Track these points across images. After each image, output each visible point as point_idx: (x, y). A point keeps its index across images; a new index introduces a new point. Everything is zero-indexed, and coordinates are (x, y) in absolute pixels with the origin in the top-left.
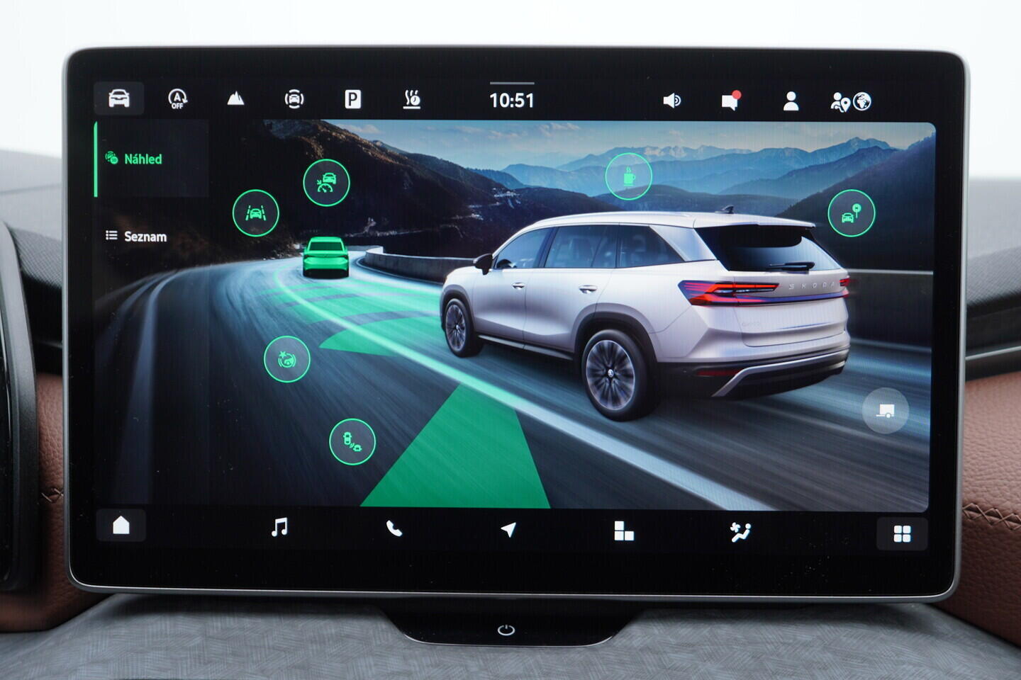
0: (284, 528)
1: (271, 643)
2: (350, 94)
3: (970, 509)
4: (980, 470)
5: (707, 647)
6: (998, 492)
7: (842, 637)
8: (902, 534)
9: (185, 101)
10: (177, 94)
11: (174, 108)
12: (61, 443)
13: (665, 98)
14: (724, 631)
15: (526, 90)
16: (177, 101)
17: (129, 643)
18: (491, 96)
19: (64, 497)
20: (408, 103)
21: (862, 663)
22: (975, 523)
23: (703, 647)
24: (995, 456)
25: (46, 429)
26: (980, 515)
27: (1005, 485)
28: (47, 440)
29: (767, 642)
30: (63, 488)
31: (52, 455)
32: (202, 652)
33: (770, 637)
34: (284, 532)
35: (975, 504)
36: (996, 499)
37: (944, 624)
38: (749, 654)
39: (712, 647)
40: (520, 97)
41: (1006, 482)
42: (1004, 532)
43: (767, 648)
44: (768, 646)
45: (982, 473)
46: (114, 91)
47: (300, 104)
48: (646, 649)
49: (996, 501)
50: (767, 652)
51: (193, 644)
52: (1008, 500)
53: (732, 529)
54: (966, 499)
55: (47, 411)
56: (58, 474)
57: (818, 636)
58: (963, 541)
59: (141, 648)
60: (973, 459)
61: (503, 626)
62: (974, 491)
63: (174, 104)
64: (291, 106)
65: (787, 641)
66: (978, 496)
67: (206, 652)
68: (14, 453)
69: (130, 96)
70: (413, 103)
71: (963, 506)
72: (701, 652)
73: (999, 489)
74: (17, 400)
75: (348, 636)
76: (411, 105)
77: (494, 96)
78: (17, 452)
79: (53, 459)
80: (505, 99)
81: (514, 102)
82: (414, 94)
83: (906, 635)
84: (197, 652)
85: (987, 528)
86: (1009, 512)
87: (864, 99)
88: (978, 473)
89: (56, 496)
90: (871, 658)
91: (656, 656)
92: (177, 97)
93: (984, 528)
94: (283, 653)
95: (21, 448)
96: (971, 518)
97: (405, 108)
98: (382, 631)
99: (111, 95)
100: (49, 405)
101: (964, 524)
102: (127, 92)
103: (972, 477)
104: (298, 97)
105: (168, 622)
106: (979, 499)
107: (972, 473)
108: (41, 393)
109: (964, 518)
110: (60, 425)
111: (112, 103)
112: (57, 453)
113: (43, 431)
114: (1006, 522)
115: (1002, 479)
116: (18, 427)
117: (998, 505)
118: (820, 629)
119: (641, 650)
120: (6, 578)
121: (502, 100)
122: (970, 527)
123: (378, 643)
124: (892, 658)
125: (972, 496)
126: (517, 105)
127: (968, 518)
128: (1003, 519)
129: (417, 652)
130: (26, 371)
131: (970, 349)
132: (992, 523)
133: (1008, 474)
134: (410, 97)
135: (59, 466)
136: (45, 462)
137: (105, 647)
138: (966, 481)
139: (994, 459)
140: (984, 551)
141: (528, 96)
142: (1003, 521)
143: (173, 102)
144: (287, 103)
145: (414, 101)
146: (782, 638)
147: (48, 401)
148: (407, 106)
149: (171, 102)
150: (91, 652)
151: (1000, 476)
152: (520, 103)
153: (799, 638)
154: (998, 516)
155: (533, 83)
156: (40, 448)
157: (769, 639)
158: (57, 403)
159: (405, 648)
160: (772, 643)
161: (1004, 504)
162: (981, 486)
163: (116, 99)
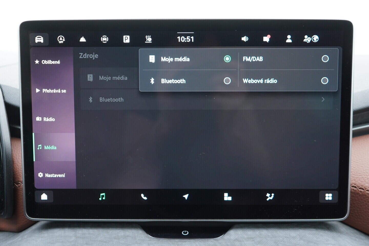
0: (104, 197)
1: (100, 239)
2: (125, 37)
3: (353, 187)
4: (357, 172)
5: (258, 239)
6: (363, 180)
7: (307, 234)
8: (329, 197)
9: (64, 40)
10: (61, 38)
11: (60, 43)
12: (21, 165)
13: (242, 38)
15: (191, 35)
16: (61, 40)
17: (48, 240)
18: (178, 38)
19: (23, 185)
20: (147, 40)
21: (314, 244)
22: (355, 192)
23: (257, 239)
24: (362, 167)
25: (15, 160)
26: (357, 189)
27: (366, 178)
28: (16, 164)
29: (280, 237)
30: (22, 182)
31: (18, 169)
32: (75, 243)
33: (281, 234)
34: (104, 198)
35: (355, 184)
36: (362, 183)
37: (343, 228)
38: (273, 241)
39: (260, 239)
40: (188, 38)
41: (366, 176)
42: (365, 195)
43: (280, 239)
44: (280, 238)
45: (357, 173)
46: (37, 37)
47: (107, 41)
48: (236, 240)
49: (362, 184)
50: (280, 241)
51: (72, 240)
52: (367, 183)
53: (267, 195)
54: (351, 183)
55: (15, 153)
56: (20, 176)
57: (298, 234)
58: (351, 198)
59: (53, 242)
60: (354, 168)
61: (184, 231)
62: (355, 180)
63: (60, 41)
64: (103, 42)
65: (286, 236)
66: (356, 182)
67: (76, 243)
68: (4, 169)
69: (43, 38)
70: (149, 41)
71: (351, 185)
72: (256, 240)
73: (364, 179)
74: (4, 150)
75: (128, 236)
76: (148, 41)
77: (179, 37)
78: (5, 169)
79: (18, 171)
80: (183, 39)
81: (186, 40)
82: (149, 37)
83: (330, 233)
84: (73, 243)
85: (359, 193)
86: (367, 188)
87: (316, 38)
88: (356, 173)
89: (20, 185)
90: (317, 243)
91: (240, 243)
92: (61, 39)
93: (358, 194)
94: (104, 243)
95: (6, 168)
96: (353, 190)
97: (146, 42)
98: (140, 234)
99: (36, 38)
100: (16, 151)
101: (351, 192)
102: (42, 37)
103: (353, 175)
104: (106, 38)
105: (62, 231)
106: (356, 183)
107: (354, 173)
108: (13, 146)
109: (351, 189)
110: (20, 158)
111: (37, 41)
112: (20, 169)
113: (14, 160)
114: (366, 191)
115: (365, 176)
116: (5, 160)
117: (363, 185)
118: (299, 231)
119: (234, 240)
120: (2, 214)
121: (182, 39)
122: (353, 193)
123: (139, 238)
124: (325, 242)
125: (354, 182)
126: (187, 41)
127: (352, 190)
128: (365, 190)
129: (153, 242)
130: (7, 139)
131: (354, 125)
132: (361, 192)
133: (367, 174)
134: (148, 38)
135: (20, 173)
136: (15, 172)
137: (40, 241)
138: (352, 176)
139: (361, 168)
140: (358, 202)
141: (191, 38)
142: (365, 191)
143: (59, 40)
144: (102, 41)
145: (149, 39)
146: (285, 235)
147: (15, 149)
148: (146, 41)
149: (58, 41)
150: (34, 243)
151: (364, 174)
152: (188, 40)
153: (291, 235)
154: (363, 189)
155: (193, 33)
156: (13, 167)
157: (281, 235)
158: (19, 150)
159: (148, 241)
160: (282, 237)
161: (365, 185)
162: (357, 178)
163: (38, 40)
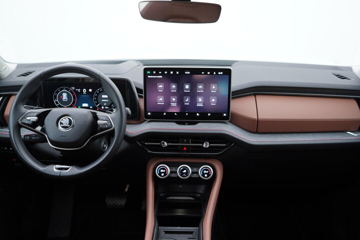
0: (165, 114)
2: (171, 72)
8: (225, 115)
14: (207, 124)
16: (154, 72)
18: (185, 72)
20: (177, 73)
37: (229, 123)
48: (200, 125)
53: (208, 114)
61: (186, 123)
64: (166, 73)
87: (222, 73)
93: (232, 114)
111: (148, 72)
126: (188, 73)
131: (232, 96)
147: (141, 101)
